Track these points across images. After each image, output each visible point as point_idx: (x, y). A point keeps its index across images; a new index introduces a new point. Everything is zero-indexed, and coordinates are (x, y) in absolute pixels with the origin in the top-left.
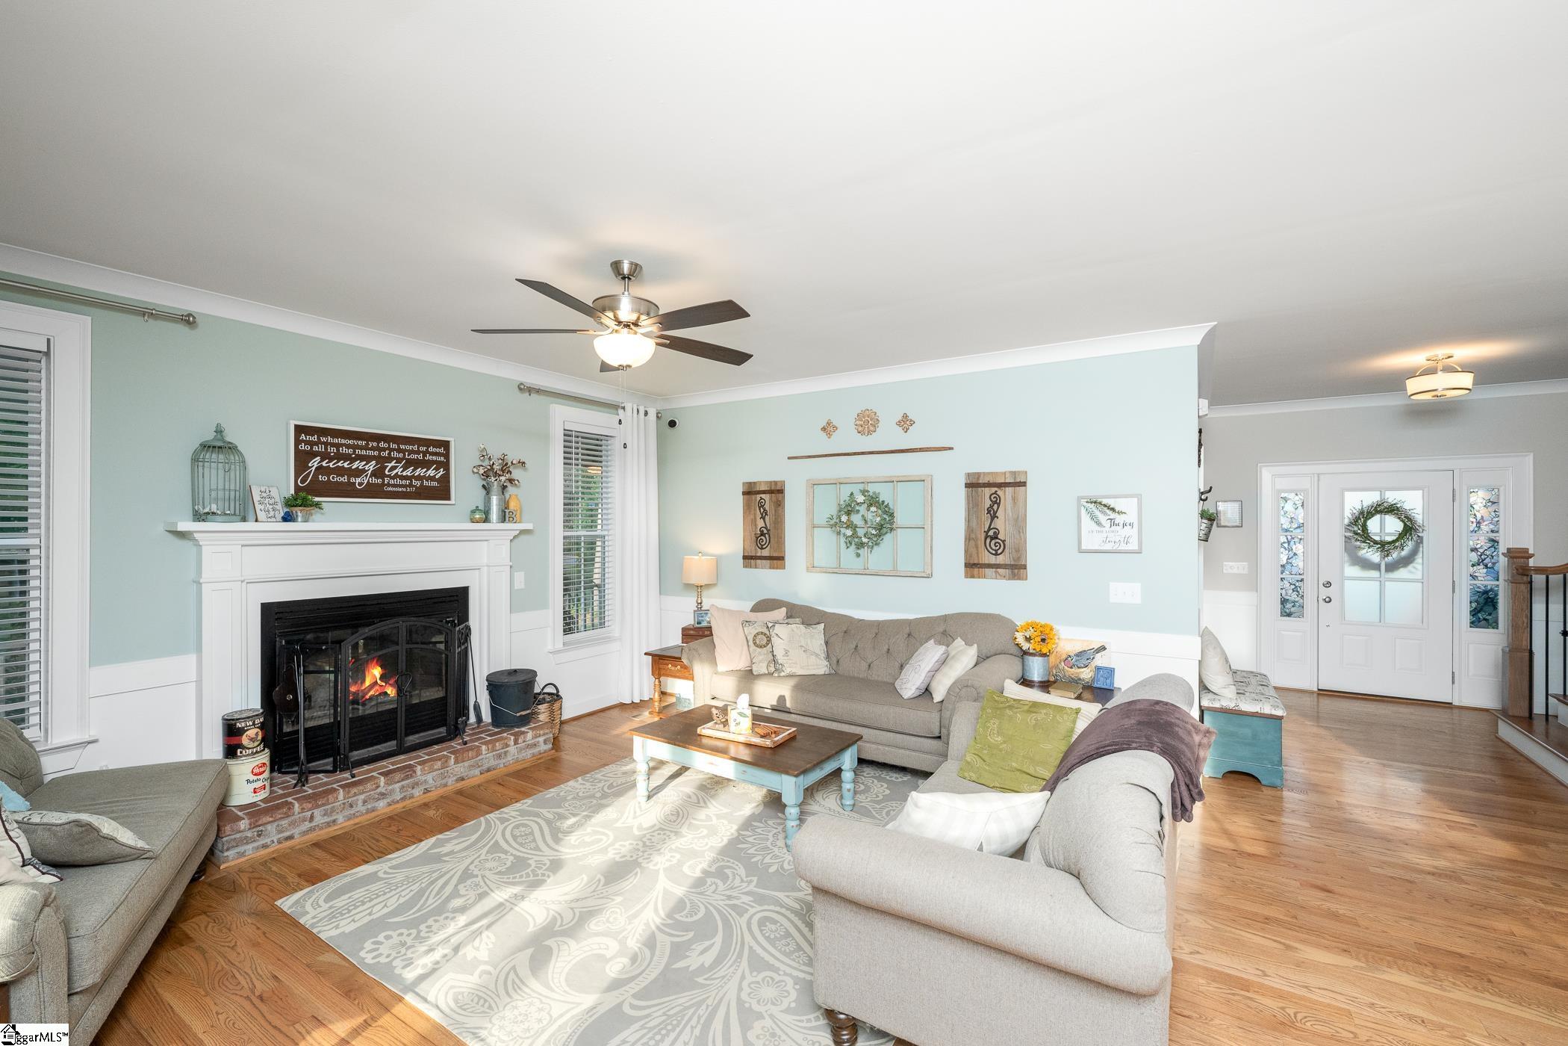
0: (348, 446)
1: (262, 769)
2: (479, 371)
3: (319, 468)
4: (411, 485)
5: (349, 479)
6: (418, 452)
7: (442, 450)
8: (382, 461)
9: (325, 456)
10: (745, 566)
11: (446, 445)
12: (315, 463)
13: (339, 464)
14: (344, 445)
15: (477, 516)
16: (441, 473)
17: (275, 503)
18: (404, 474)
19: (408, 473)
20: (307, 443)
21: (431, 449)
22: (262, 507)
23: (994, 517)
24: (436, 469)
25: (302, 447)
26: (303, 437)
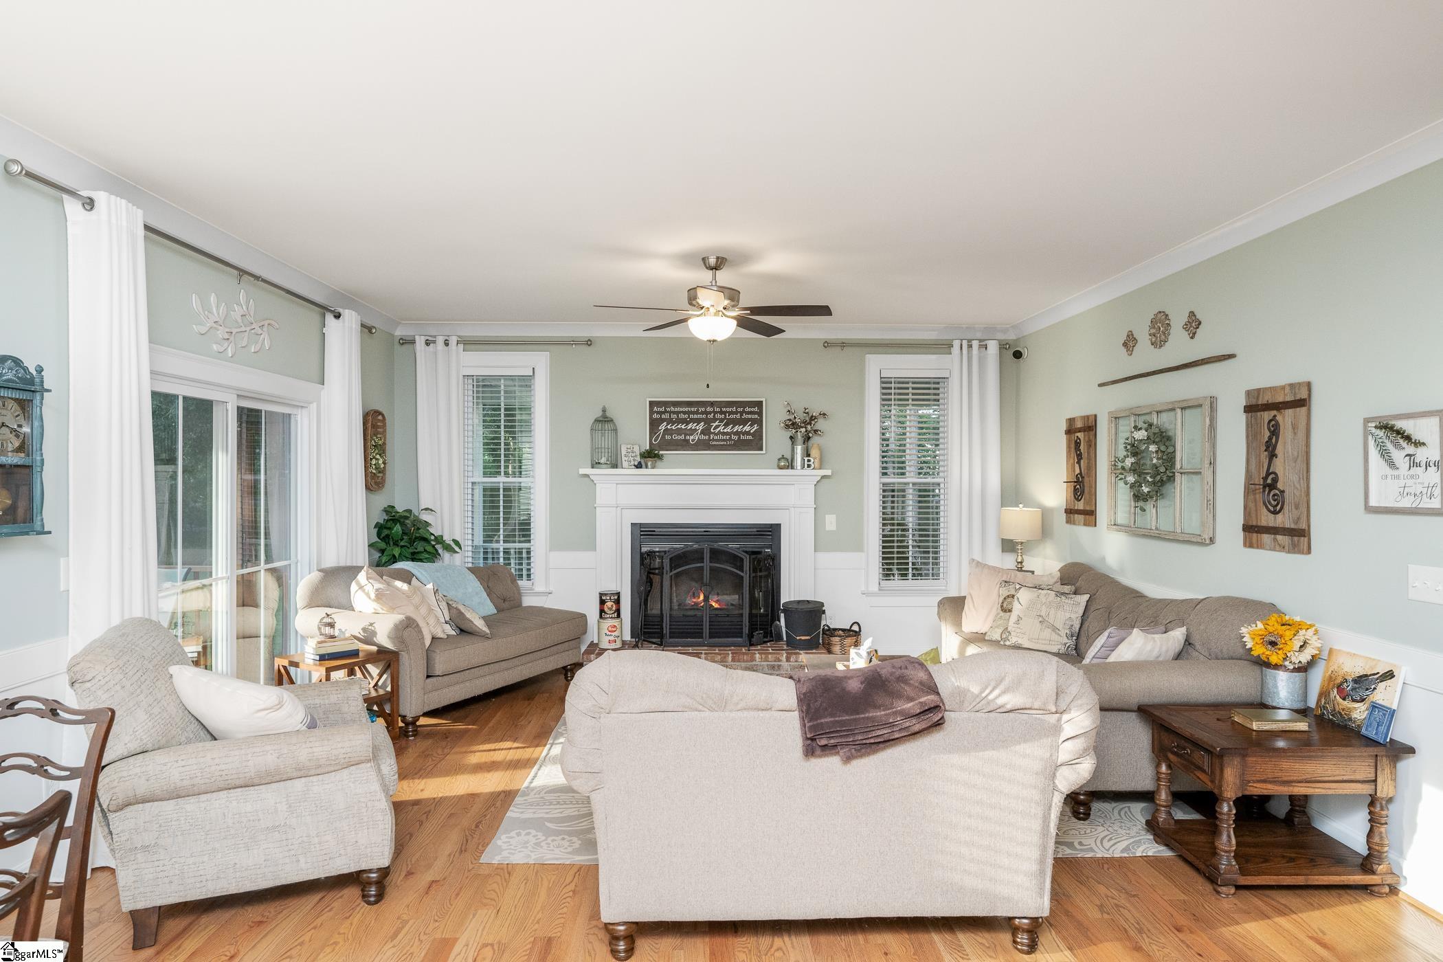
0: (684, 413)
1: (614, 629)
2: (796, 337)
3: (666, 430)
4: (730, 439)
5: (685, 437)
6: (736, 413)
7: (756, 409)
8: (708, 422)
9: (670, 421)
10: (1068, 521)
11: (759, 404)
12: (662, 427)
13: (679, 426)
14: (682, 412)
15: (783, 464)
16: (755, 428)
17: (636, 456)
18: (725, 431)
19: (728, 430)
20: (658, 413)
21: (747, 409)
22: (626, 459)
23: (1272, 455)
24: (751, 425)
25: (655, 416)
26: (655, 409)
